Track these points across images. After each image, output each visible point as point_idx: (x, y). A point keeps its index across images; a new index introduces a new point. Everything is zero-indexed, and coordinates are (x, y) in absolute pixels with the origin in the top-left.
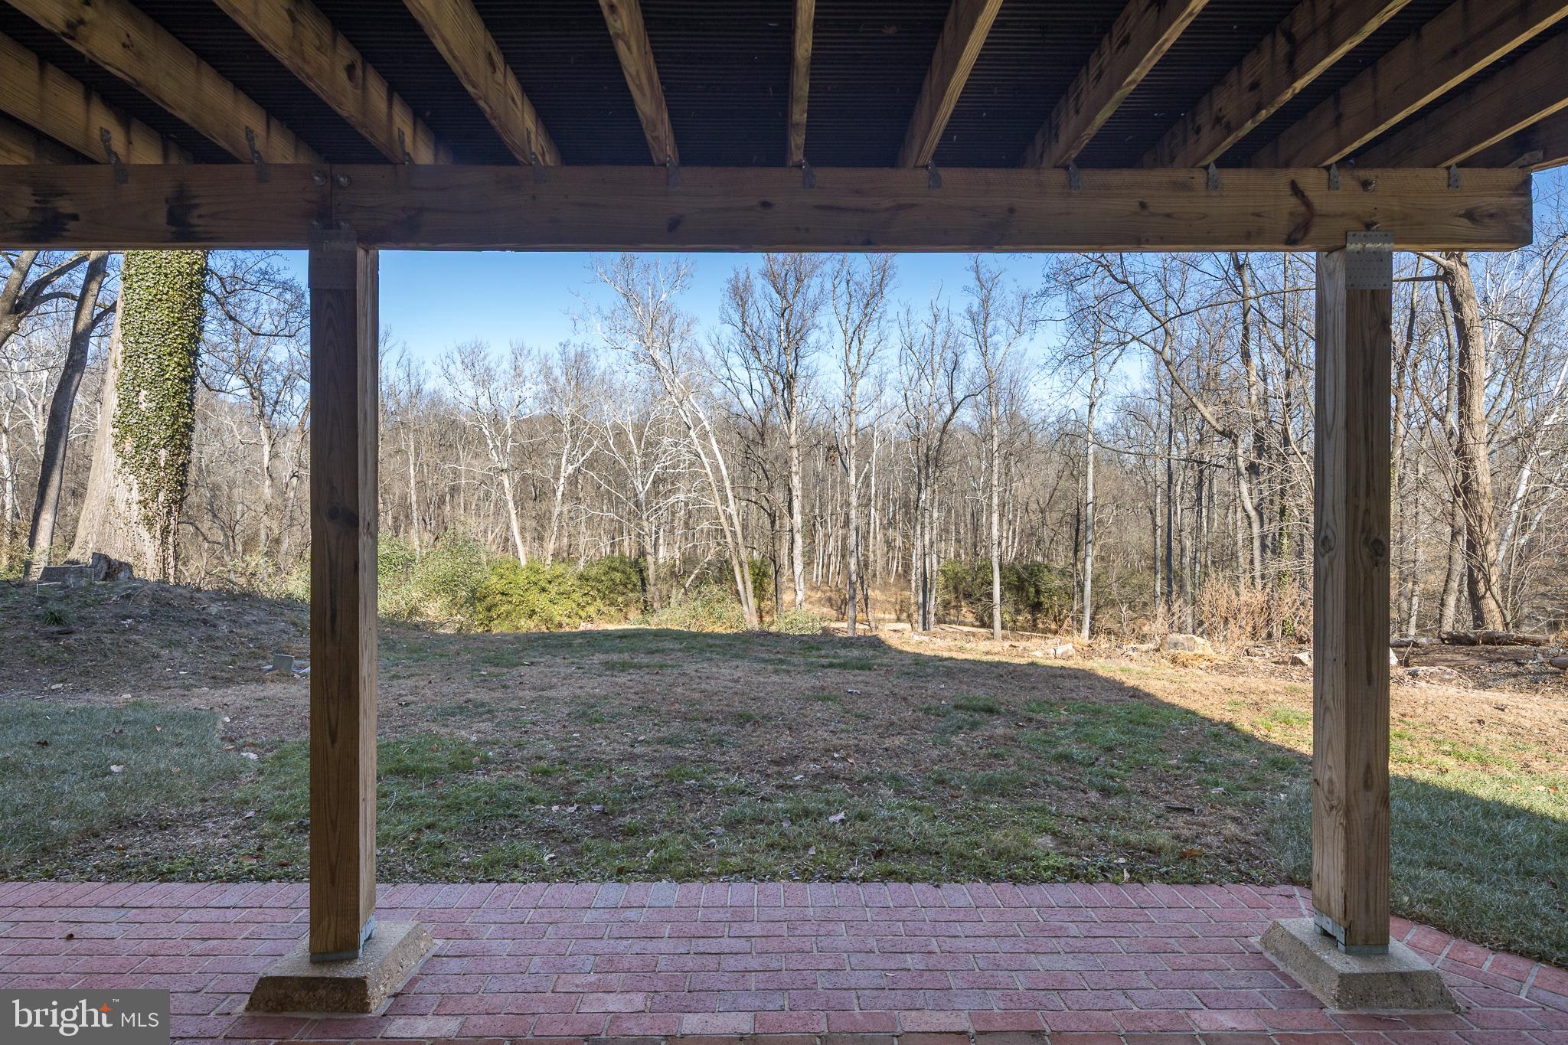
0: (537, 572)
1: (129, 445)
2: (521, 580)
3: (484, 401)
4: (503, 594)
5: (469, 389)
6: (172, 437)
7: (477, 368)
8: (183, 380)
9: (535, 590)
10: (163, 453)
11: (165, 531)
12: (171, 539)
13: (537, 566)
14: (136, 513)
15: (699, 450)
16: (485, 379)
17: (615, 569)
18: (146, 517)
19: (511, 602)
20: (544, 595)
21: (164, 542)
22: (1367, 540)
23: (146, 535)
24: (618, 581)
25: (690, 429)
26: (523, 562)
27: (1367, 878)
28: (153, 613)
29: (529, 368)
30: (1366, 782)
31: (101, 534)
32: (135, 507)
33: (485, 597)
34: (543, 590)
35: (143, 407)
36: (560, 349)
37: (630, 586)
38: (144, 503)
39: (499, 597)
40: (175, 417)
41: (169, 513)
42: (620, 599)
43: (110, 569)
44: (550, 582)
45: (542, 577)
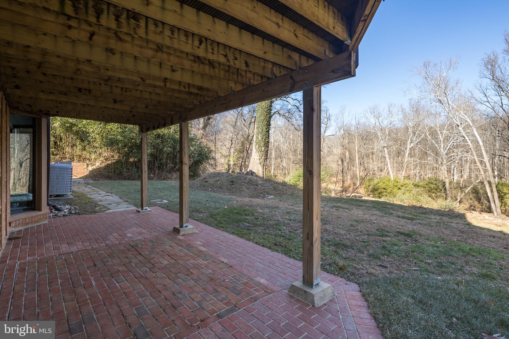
0: (397, 182)
1: (257, 147)
2: (391, 185)
3: (378, 124)
4: (384, 189)
5: (373, 121)
6: (264, 144)
7: (376, 113)
8: (266, 131)
9: (396, 188)
10: (263, 148)
11: (264, 165)
12: (265, 167)
13: (397, 180)
14: (258, 161)
15: (464, 135)
16: (378, 117)
17: (432, 183)
18: (260, 162)
19: (387, 192)
20: (399, 190)
21: (263, 168)
22: (308, 170)
23: (260, 166)
24: (433, 188)
25: (458, 126)
26: (392, 178)
27: (308, 265)
28: (248, 182)
29: (395, 110)
30: (307, 238)
31: (253, 166)
32: (258, 160)
33: (378, 189)
34: (399, 189)
35: (259, 138)
36: (409, 101)
37: (439, 190)
38: (259, 159)
39: (383, 190)
40: (265, 140)
41: (264, 161)
42: (433, 195)
43: (252, 173)
44: (402, 186)
45: (399, 184)
